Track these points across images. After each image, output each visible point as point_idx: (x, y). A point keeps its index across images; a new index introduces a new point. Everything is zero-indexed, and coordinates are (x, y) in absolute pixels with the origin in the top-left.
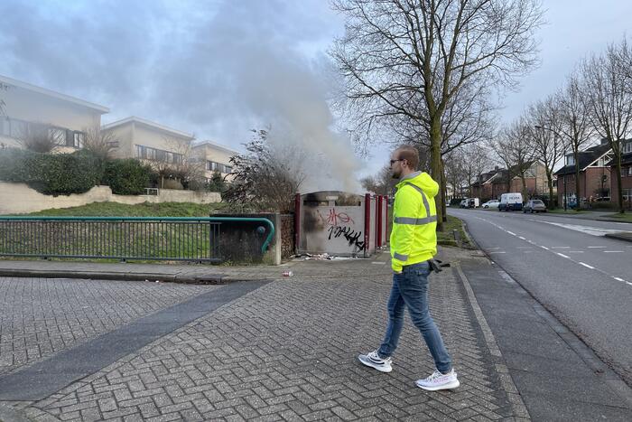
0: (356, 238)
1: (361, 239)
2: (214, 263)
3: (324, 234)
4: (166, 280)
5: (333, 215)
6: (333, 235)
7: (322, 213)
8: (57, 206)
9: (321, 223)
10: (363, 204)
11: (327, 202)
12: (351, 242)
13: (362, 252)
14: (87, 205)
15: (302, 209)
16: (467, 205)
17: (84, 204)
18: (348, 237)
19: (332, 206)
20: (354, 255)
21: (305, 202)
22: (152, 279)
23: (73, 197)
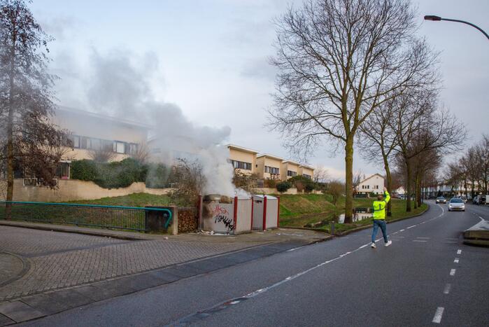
0: (229, 223)
1: (232, 224)
2: (146, 232)
3: (212, 220)
4: (113, 237)
5: (218, 209)
6: (217, 221)
7: (212, 207)
8: (110, 196)
9: (211, 213)
10: (233, 202)
11: (215, 201)
12: (227, 225)
13: (232, 232)
14: (129, 195)
15: (202, 204)
16: (478, 201)
17: (127, 194)
18: (225, 222)
19: (217, 203)
20: (227, 233)
21: (204, 201)
22: (108, 236)
23: (121, 189)
